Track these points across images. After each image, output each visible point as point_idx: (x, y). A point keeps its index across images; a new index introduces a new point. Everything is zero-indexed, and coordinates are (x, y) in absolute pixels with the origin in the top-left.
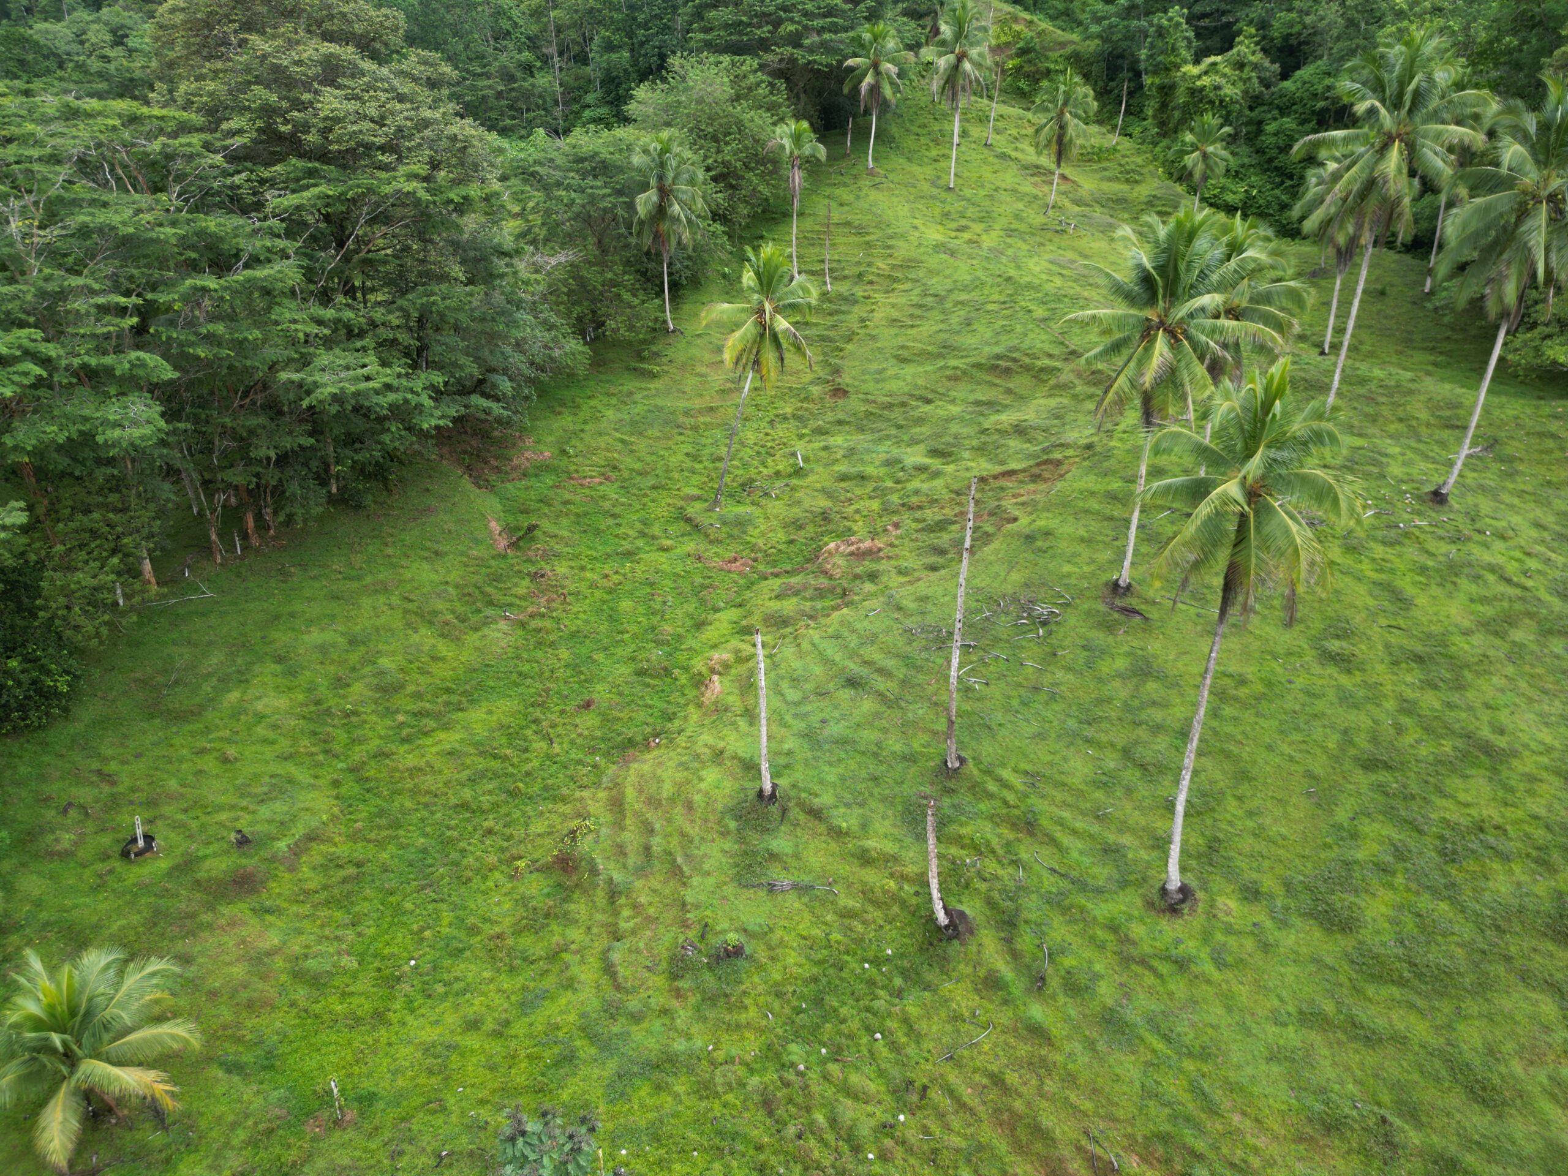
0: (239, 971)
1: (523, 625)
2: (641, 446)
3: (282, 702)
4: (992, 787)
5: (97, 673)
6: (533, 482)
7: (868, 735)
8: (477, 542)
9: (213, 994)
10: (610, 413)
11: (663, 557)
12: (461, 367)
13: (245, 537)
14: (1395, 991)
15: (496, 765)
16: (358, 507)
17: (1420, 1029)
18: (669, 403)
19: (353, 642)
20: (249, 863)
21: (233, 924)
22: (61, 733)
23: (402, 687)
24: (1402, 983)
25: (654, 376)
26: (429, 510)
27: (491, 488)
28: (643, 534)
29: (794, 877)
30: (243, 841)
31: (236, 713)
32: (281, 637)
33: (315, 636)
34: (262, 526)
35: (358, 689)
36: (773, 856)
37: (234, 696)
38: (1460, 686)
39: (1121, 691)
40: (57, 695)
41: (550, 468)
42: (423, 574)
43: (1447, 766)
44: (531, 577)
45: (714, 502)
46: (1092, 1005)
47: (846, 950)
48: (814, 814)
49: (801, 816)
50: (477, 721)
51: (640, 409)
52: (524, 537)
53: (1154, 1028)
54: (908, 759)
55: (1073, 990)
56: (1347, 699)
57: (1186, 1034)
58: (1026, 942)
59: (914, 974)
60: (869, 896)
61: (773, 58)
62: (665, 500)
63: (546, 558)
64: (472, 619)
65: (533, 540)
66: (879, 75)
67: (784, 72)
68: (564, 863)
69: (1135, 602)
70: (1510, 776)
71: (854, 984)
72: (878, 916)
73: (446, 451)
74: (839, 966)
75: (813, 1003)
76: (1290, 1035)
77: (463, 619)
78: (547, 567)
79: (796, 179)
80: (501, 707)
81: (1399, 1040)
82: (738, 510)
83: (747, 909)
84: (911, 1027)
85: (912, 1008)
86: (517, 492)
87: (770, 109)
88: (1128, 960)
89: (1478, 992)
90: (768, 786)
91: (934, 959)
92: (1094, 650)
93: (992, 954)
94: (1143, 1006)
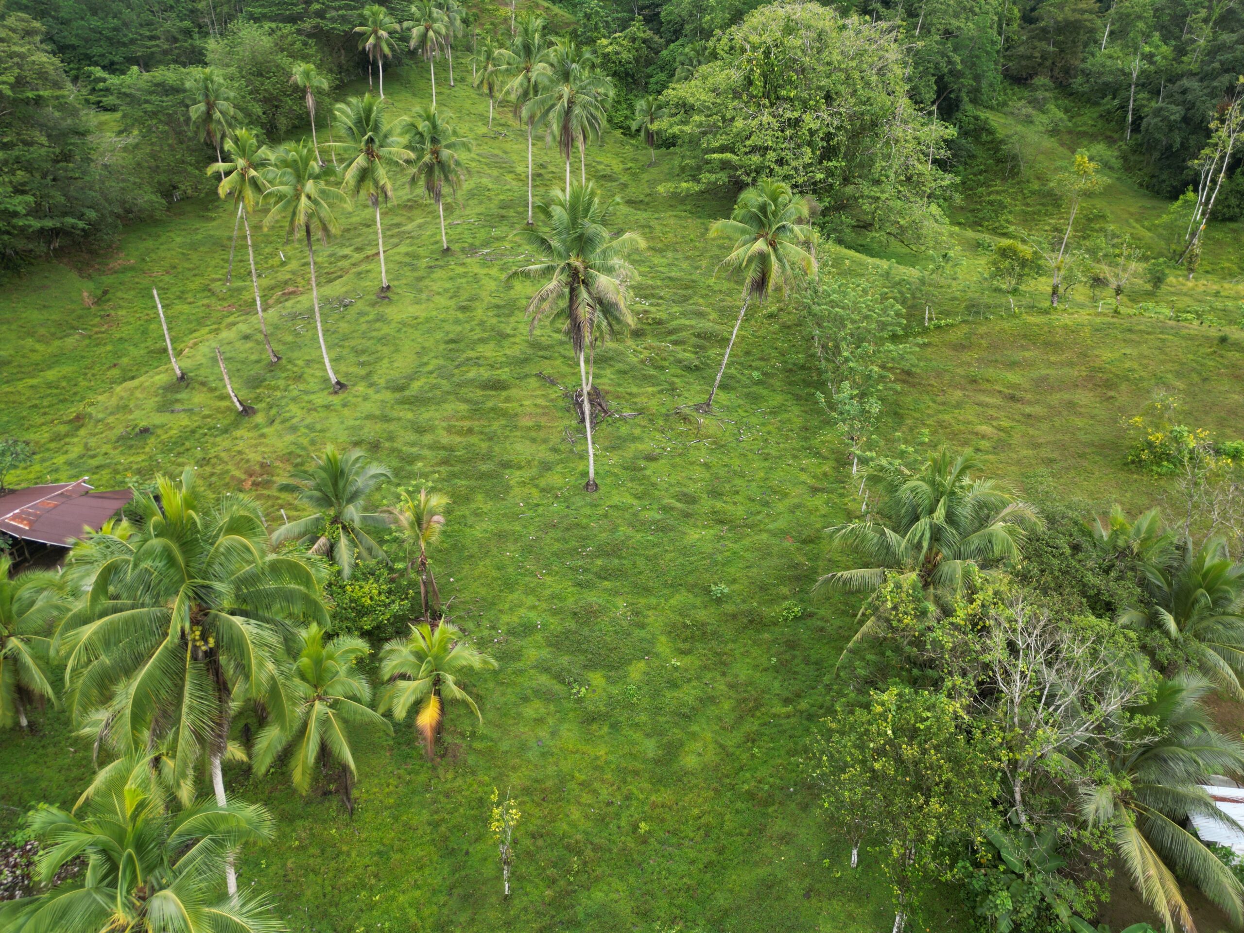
1: (90, 337)
2: (194, 256)
4: (289, 367)
6: (121, 275)
7: (244, 355)
8: (72, 301)
10: (178, 240)
11: (186, 307)
14: (407, 406)
15: (55, 391)
18: (217, 233)
24: (410, 404)
25: (214, 219)
27: (90, 277)
28: (180, 298)
29: (186, 407)
36: (177, 401)
38: (510, 315)
39: (364, 327)
41: (132, 268)
42: (35, 316)
43: (482, 341)
44: (102, 317)
45: (228, 280)
46: (288, 424)
47: (199, 427)
48: (203, 384)
49: (197, 386)
50: (51, 375)
51: (199, 237)
52: (102, 298)
53: (307, 427)
54: (258, 362)
55: (283, 422)
56: (457, 322)
57: (318, 427)
58: (273, 411)
59: (226, 431)
60: (218, 410)
61: (307, 25)
62: (199, 281)
63: (114, 308)
64: (59, 335)
65: (109, 300)
66: (378, 38)
67: (319, 35)
68: (78, 418)
69: (389, 294)
70: (506, 343)
71: (197, 436)
72: (219, 416)
73: (65, 260)
74: (193, 432)
75: (175, 443)
76: (358, 422)
77: (53, 334)
78: (113, 313)
79: (310, 101)
80: (66, 369)
81: (399, 419)
82: (241, 284)
83: (158, 419)
84: (214, 445)
85: (218, 439)
86: (108, 280)
87: (305, 58)
88: (309, 410)
89: (438, 404)
90: (178, 372)
91: (236, 424)
92: (361, 314)
93: (259, 418)
94: (307, 422)
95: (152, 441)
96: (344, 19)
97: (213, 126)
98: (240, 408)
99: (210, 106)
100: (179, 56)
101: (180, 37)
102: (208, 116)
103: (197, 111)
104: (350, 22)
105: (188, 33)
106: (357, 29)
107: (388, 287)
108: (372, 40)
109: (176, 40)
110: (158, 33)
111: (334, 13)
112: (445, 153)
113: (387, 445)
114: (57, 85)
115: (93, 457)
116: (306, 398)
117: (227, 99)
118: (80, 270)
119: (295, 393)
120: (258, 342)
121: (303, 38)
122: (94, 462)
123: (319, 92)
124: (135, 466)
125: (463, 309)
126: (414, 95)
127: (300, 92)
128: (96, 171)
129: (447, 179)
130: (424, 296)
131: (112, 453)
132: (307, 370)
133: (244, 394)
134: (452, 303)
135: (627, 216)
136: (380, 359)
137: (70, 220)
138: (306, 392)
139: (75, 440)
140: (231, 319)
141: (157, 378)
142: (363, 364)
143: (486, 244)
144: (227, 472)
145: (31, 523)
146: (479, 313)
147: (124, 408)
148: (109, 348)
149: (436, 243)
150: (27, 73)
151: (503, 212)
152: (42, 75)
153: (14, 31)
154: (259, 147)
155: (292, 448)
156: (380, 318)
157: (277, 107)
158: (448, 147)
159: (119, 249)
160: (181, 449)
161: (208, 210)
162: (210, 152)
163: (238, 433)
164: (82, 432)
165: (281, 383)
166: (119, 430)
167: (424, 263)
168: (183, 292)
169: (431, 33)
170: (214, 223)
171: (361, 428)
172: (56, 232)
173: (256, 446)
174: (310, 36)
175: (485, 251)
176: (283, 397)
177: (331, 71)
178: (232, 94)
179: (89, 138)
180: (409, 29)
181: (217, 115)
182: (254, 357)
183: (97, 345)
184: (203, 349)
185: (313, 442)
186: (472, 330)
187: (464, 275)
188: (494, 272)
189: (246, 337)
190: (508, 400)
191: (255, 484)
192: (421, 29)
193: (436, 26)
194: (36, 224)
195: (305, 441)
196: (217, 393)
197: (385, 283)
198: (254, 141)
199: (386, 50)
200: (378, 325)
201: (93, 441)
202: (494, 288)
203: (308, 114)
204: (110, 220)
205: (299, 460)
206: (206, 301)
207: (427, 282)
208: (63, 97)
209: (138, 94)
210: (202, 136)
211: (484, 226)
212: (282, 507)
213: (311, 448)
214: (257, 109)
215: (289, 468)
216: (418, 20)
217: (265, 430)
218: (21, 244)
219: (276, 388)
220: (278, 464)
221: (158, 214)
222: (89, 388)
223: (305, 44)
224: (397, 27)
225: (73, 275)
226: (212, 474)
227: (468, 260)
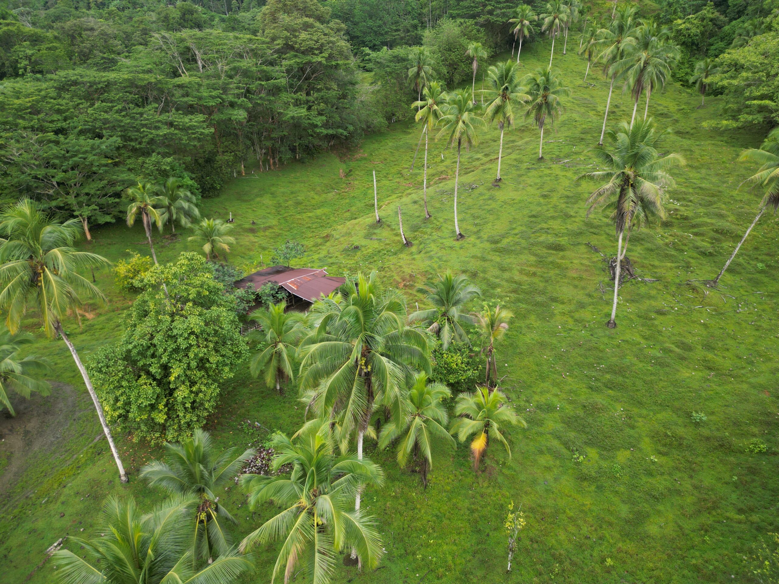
0: (248, 243)
1: (339, 194)
2: (397, 154)
3: (271, 203)
4: (435, 222)
5: (226, 186)
6: (359, 162)
7: (412, 212)
8: (335, 174)
9: (241, 246)
10: (390, 144)
11: (388, 182)
12: (334, 118)
13: (269, 166)
14: (497, 253)
15: (319, 221)
16: (303, 162)
17: (498, 259)
18: (411, 142)
19: (292, 193)
20: (254, 227)
21: (247, 236)
22: (216, 200)
23: (302, 203)
24: (500, 252)
25: (410, 133)
26: (323, 165)
27: (345, 162)
28: (385, 177)
29: (378, 238)
30: (254, 223)
31: (258, 203)
32: (273, 189)
33: (282, 190)
34: (274, 163)
35: (290, 202)
36: (374, 233)
37: (258, 199)
38: (575, 203)
39: (481, 202)
40: (217, 189)
41: (365, 159)
42: (316, 180)
43: (553, 218)
44: (347, 184)
45: (411, 169)
46: (428, 255)
47: (383, 250)
48: (389, 226)
49: (385, 226)
50: (319, 212)
51: (401, 143)
52: (348, 174)
53: (438, 258)
54: (418, 217)
55: (426, 253)
56: (539, 204)
57: (444, 259)
58: (422, 246)
59: (395, 254)
60: (394, 242)
61: (481, 20)
62: (397, 168)
63: (353, 180)
64: (326, 191)
65: (351, 175)
66: (523, 25)
67: (488, 26)
68: (327, 236)
69: (500, 184)
70: (569, 221)
71: (381, 254)
72: (394, 245)
73: (335, 152)
74: (379, 252)
75: (370, 256)
76: (467, 259)
77: (323, 191)
78: (352, 182)
79: (475, 65)
80: (326, 210)
81: (492, 261)
82: (417, 171)
83: (364, 242)
84: (388, 260)
85: (391, 258)
86: (353, 164)
87: (477, 39)
88: (442, 248)
89: (517, 254)
90: (378, 218)
91: (401, 251)
92: (481, 194)
93: (414, 249)
94: (438, 255)
95: (359, 253)
96: (504, 15)
97: (419, 80)
98: (405, 242)
99: (420, 69)
100: (408, 40)
101: (411, 29)
102: (418, 74)
103: (412, 71)
104: (507, 16)
105: (415, 27)
106: (511, 21)
107: (500, 179)
108: (518, 27)
109: (408, 31)
110: (400, 28)
111: (498, 11)
112: (552, 97)
113: (481, 275)
114: (347, 58)
115: (331, 258)
116: (441, 241)
117: (429, 65)
118: (341, 158)
119: (435, 237)
120: (421, 206)
121: (478, 27)
122: (330, 261)
123: (481, 59)
124: (349, 266)
125: (545, 196)
126: (539, 60)
127: (470, 60)
128: (357, 104)
129: (549, 113)
130: (521, 186)
131: (340, 257)
132: (444, 225)
133: (409, 235)
134: (538, 192)
135: (674, 142)
136: (487, 223)
137: (340, 130)
138: (441, 238)
139: (324, 247)
140: (409, 191)
141: (367, 220)
142: (476, 225)
143: (567, 156)
144: (392, 276)
145: (298, 287)
146: (554, 200)
147: (349, 234)
148: (347, 201)
149: (535, 153)
150: (334, 52)
151: (583, 136)
152: (341, 53)
153: (332, 29)
154: (441, 92)
155: (428, 269)
156: (492, 198)
157: (455, 69)
158: (554, 93)
159: (361, 147)
160: (372, 260)
161: (408, 128)
162: (415, 95)
163: (401, 256)
164: (328, 244)
165: (429, 230)
166: (344, 246)
167: (525, 166)
168: (387, 174)
169: (557, 21)
170: (410, 136)
171: (468, 262)
172: (333, 137)
173: (410, 264)
174: (482, 26)
175: (566, 161)
176: (428, 239)
177: (490, 47)
178: (433, 62)
179: (357, 86)
180: (543, 19)
181: (423, 74)
182: (417, 214)
183: (342, 199)
184: (392, 206)
185: (440, 267)
186: (548, 210)
187: (549, 175)
188: (570, 174)
189: (415, 202)
190: (563, 258)
191: (405, 286)
192: (551, 18)
193: (561, 16)
194: (325, 131)
195: (436, 266)
196: (395, 232)
197: (498, 177)
198: (439, 89)
199: (526, 33)
200: (489, 202)
201: (332, 250)
202: (567, 185)
203: (472, 73)
204: (359, 131)
205: (430, 276)
206: (398, 180)
207: (524, 178)
208: (348, 64)
209: (384, 62)
210: (413, 86)
211: (568, 145)
212: (417, 301)
213: (438, 270)
214: (444, 70)
215: (425, 280)
216: (550, 13)
217: (415, 256)
218: (316, 142)
219: (425, 233)
220: (419, 276)
221: (382, 130)
222: (335, 221)
223: (478, 31)
224: (536, 18)
225: (337, 160)
226: (385, 277)
227: (553, 166)
